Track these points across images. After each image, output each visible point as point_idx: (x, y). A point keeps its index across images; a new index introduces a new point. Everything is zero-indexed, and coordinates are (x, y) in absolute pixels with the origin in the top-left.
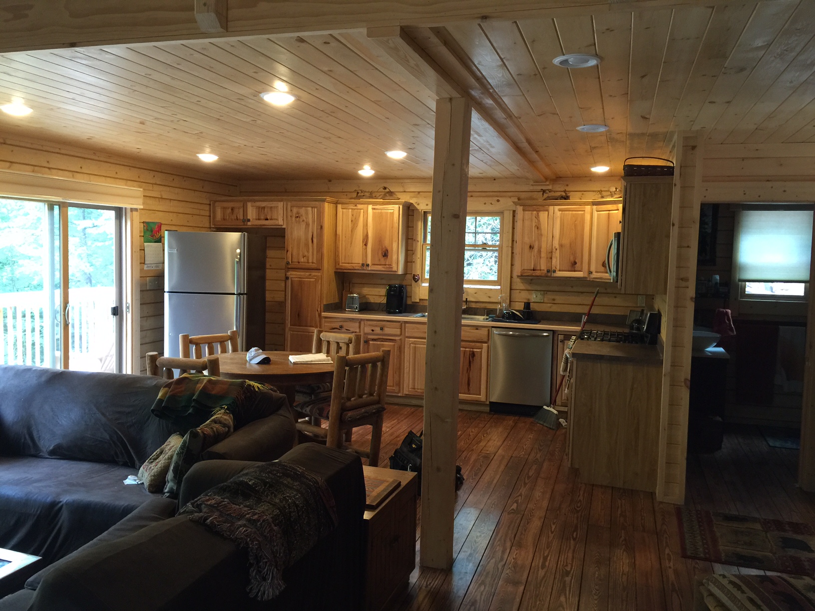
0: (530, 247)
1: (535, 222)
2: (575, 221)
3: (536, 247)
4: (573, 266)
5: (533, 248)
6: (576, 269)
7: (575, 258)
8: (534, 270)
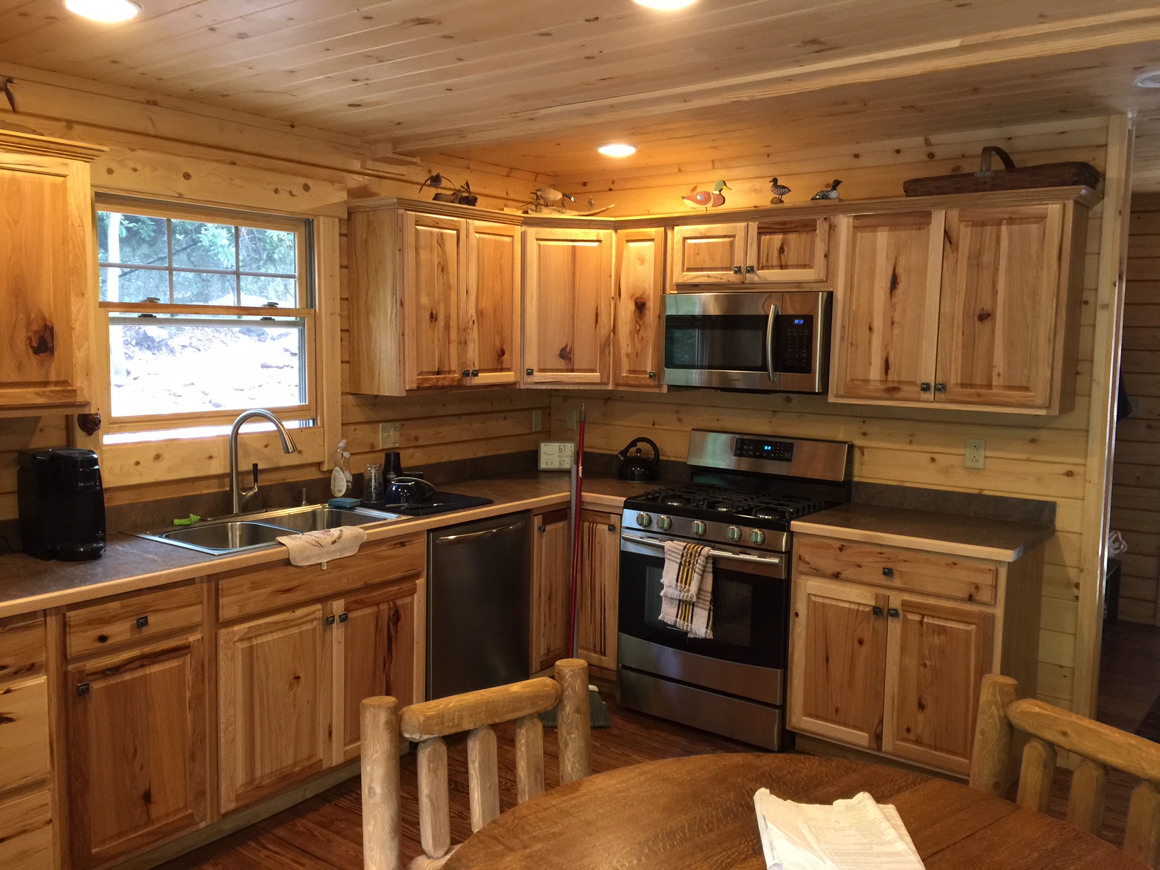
0: (432, 316)
1: (438, 256)
2: (501, 259)
3: (441, 317)
4: (499, 359)
5: (436, 320)
6: (504, 366)
7: (502, 340)
8: (438, 373)
